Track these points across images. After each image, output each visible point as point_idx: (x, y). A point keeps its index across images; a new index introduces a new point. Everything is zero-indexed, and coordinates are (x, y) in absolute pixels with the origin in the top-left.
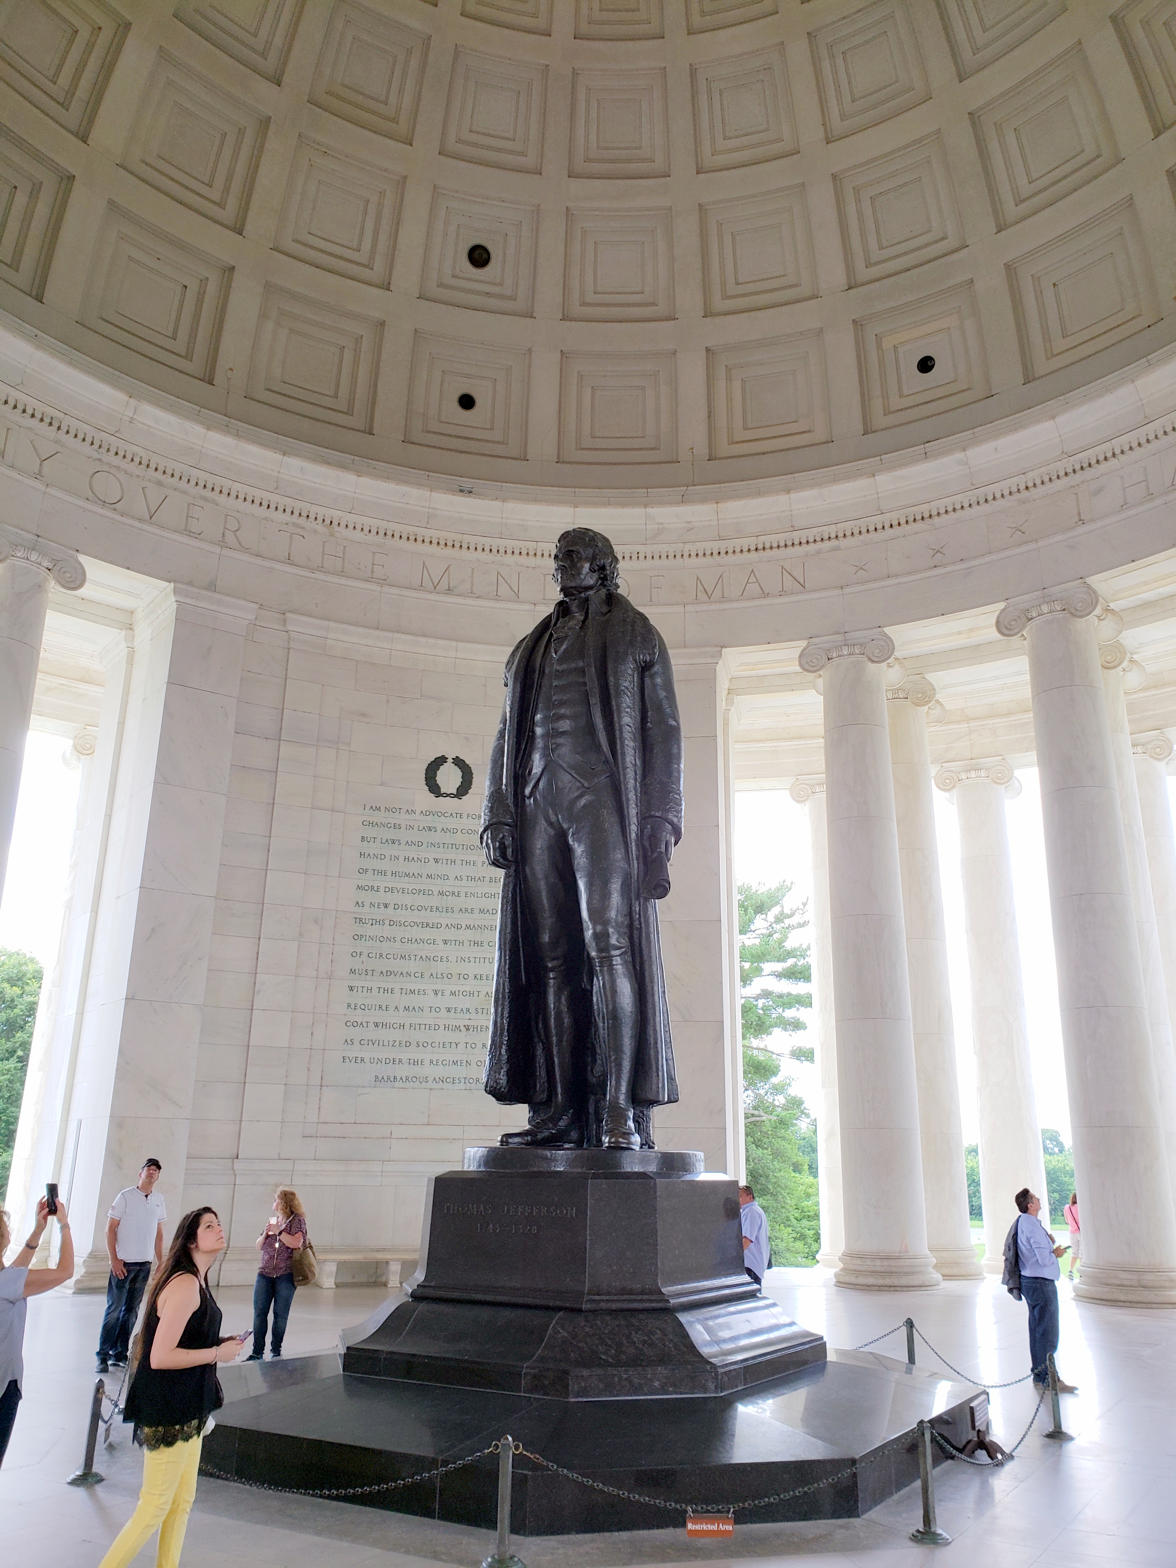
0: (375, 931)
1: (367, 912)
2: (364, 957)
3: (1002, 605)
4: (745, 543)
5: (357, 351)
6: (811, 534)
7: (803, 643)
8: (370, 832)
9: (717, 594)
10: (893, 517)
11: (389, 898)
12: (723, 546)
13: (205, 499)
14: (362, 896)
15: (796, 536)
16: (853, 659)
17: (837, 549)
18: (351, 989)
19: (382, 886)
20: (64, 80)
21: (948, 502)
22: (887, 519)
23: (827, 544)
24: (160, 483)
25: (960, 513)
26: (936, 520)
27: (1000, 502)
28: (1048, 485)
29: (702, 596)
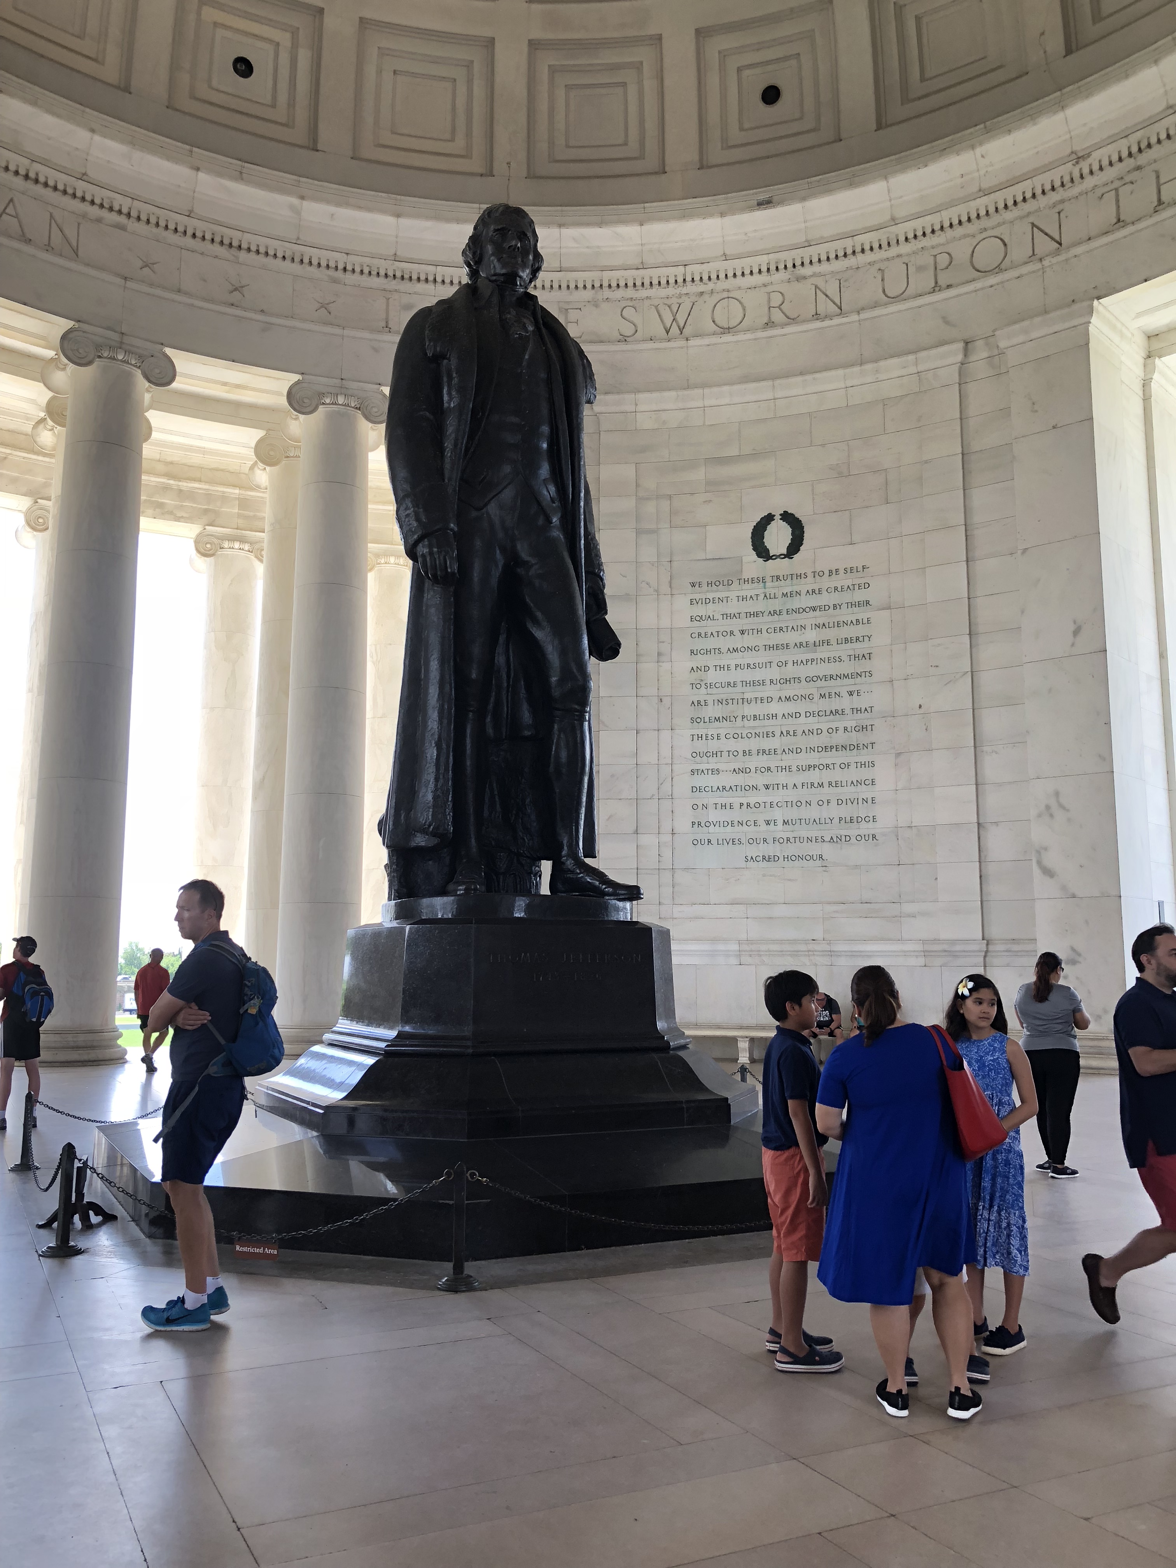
3: (296, 377)
6: (99, 194)
7: (72, 323)
10: (200, 227)
15: (81, 187)
16: (126, 367)
17: (123, 228)
21: (263, 242)
22: (192, 224)
23: (114, 217)
25: (270, 260)
26: (243, 255)
27: (313, 270)
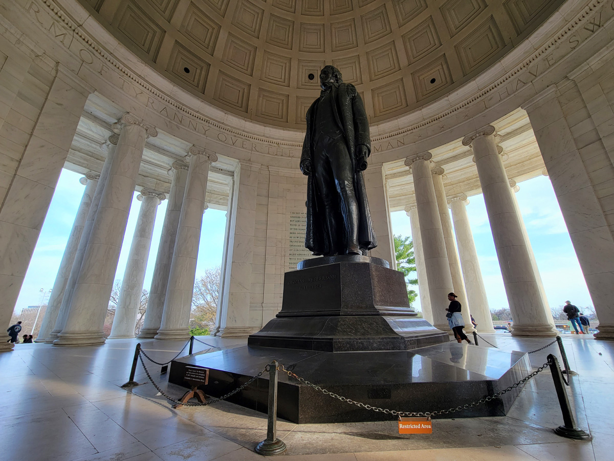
0: (296, 244)
1: (293, 239)
2: (293, 251)
3: (463, 138)
4: (386, 135)
5: (283, 103)
6: (404, 130)
7: (405, 159)
8: (292, 219)
9: (380, 150)
10: (428, 120)
11: (298, 235)
12: (380, 137)
13: (247, 140)
14: (291, 235)
15: (400, 131)
16: (420, 160)
17: (413, 132)
18: (290, 259)
19: (296, 232)
20: (207, 42)
21: (444, 113)
22: (426, 121)
23: (409, 132)
24: (235, 136)
25: (448, 115)
26: (441, 119)
27: (460, 110)
28: (475, 101)
29: (376, 151)
